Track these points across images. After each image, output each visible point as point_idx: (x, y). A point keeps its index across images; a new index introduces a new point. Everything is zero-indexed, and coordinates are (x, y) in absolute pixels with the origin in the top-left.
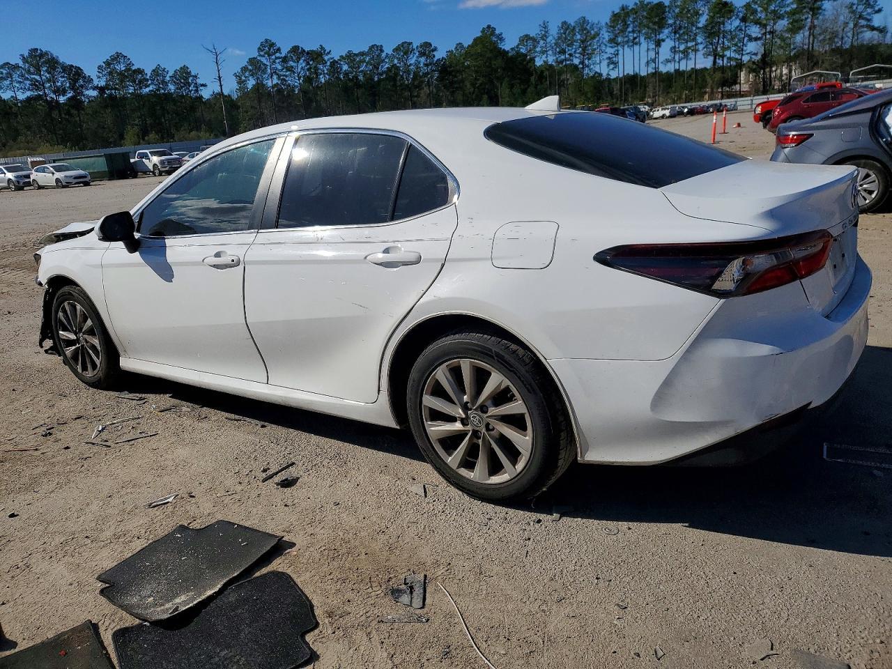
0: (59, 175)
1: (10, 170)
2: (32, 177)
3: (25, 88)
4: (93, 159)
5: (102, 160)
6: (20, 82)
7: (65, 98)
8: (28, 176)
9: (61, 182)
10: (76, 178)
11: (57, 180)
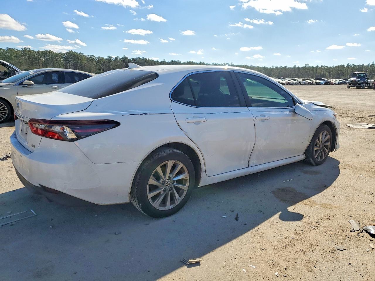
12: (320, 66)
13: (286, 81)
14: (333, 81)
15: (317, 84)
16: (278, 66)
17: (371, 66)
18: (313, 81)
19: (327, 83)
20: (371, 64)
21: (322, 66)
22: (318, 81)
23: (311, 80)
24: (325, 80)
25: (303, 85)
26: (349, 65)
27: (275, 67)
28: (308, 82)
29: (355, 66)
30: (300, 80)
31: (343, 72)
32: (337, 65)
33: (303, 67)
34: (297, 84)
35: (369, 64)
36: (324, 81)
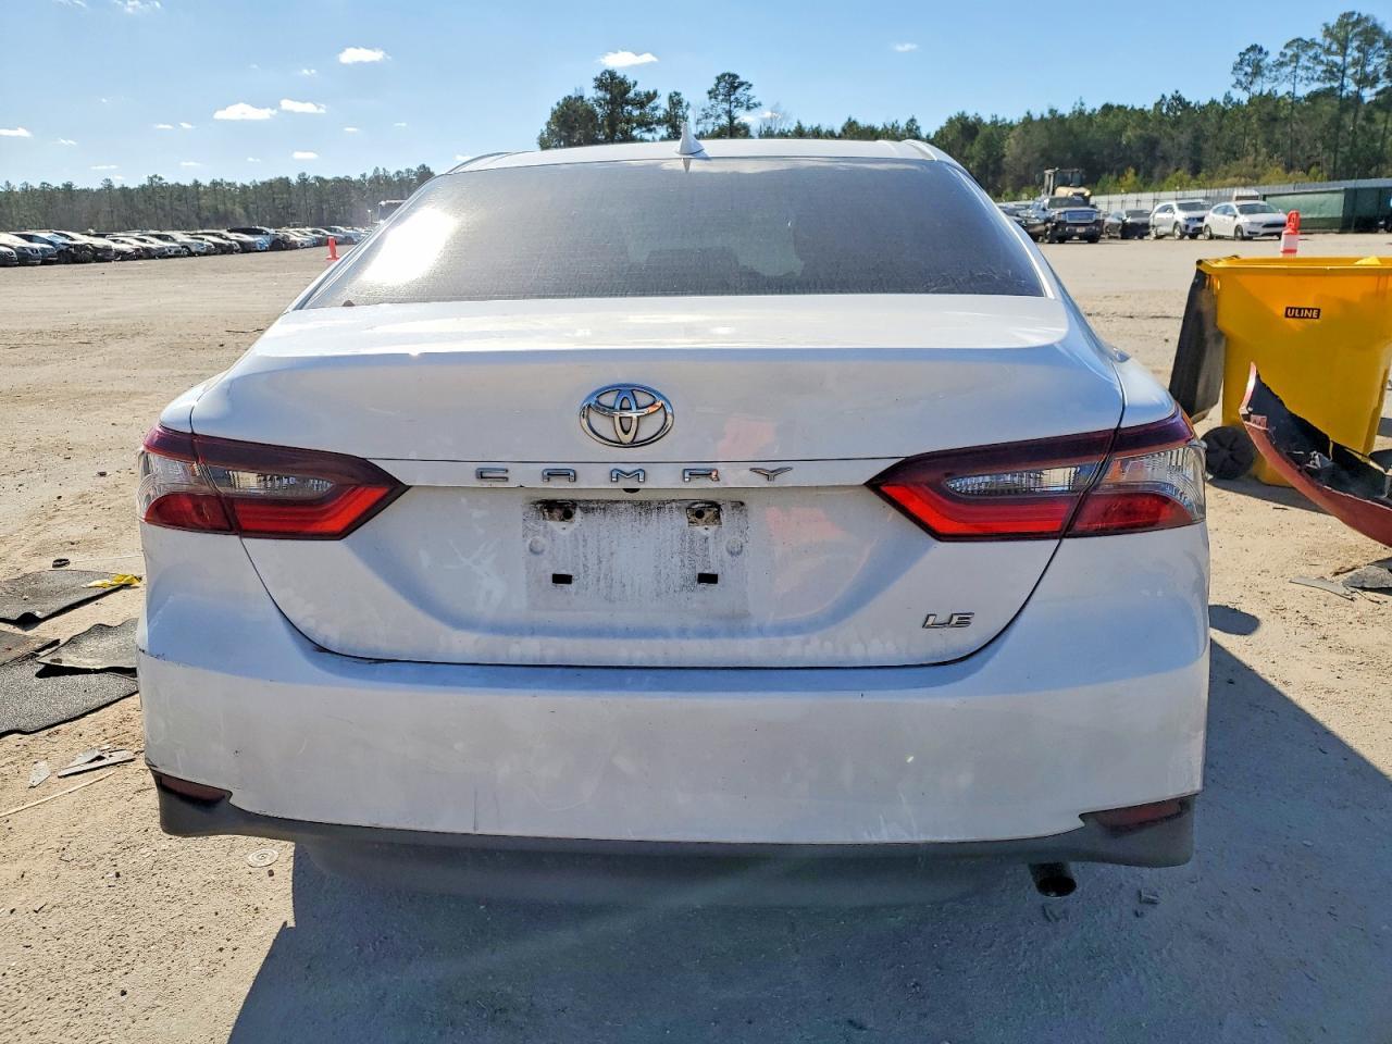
0: (1243, 220)
1: (1183, 207)
2: (1207, 221)
3: (1312, 78)
4: (1323, 197)
5: (1340, 198)
6: (1308, 68)
7: (1374, 91)
8: (1201, 219)
9: (1242, 233)
10: (1268, 226)
11: (1238, 228)
12: (206, 182)
13: (129, 243)
14: (294, 235)
15: (246, 248)
16: (30, 183)
17: (371, 181)
18: (227, 239)
19: (279, 245)
20: (370, 174)
21: (214, 184)
22: (247, 238)
23: (220, 236)
24: (267, 234)
25: (200, 254)
26: (306, 180)
27: (17, 190)
28: (214, 243)
29: (326, 182)
30: (181, 237)
31: (291, 205)
32: (266, 179)
33: (143, 188)
34: (177, 255)
35: (364, 176)
36: (268, 238)
